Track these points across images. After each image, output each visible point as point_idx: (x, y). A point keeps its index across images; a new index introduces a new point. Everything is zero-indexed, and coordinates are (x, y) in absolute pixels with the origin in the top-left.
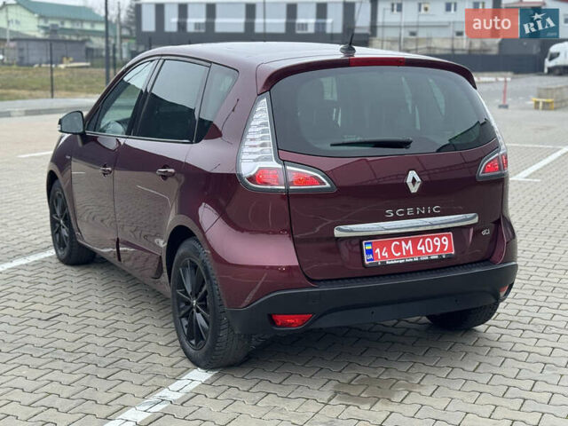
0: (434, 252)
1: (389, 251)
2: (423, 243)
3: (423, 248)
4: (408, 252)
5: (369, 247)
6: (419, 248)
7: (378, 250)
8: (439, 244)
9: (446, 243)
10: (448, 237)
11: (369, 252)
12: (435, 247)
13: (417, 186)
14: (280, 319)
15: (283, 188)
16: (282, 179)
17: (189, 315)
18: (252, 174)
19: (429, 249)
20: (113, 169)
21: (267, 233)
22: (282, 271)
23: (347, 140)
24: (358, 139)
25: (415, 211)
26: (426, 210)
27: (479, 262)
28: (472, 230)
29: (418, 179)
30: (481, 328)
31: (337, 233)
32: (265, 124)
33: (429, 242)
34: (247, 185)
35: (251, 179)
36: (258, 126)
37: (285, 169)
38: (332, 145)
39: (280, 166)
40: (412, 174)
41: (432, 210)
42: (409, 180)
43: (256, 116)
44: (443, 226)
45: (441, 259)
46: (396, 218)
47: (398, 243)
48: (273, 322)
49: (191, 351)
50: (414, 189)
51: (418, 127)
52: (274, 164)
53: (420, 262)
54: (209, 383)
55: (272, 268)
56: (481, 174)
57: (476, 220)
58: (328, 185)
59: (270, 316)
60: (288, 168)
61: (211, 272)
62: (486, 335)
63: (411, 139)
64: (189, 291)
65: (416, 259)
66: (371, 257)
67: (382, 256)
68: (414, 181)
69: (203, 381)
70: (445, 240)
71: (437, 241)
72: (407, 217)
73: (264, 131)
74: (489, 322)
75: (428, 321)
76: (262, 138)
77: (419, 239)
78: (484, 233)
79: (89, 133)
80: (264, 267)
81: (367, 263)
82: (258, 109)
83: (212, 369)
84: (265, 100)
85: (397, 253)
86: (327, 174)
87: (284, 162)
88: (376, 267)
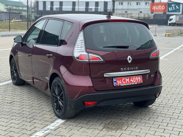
0: (136, 82)
1: (122, 81)
2: (133, 79)
3: (132, 81)
4: (128, 82)
5: (115, 80)
6: (131, 81)
7: (118, 81)
8: (137, 79)
9: (140, 79)
10: (140, 77)
11: (115, 82)
12: (136, 80)
13: (131, 60)
14: (86, 103)
15: (88, 61)
16: (87, 58)
17: (57, 102)
18: (78, 56)
19: (134, 81)
20: (32, 54)
21: (82, 75)
22: (87, 88)
23: (108, 46)
24: (112, 45)
25: (130, 69)
26: (134, 68)
27: (150, 85)
28: (148, 75)
29: (131, 58)
30: (150, 106)
31: (105, 76)
32: (82, 40)
33: (134, 79)
34: (76, 60)
35: (78, 58)
36: (80, 41)
37: (88, 54)
38: (104, 47)
39: (87, 54)
40: (129, 57)
41: (135, 68)
42: (128, 59)
43: (79, 38)
44: (139, 74)
45: (138, 84)
46: (124, 71)
47: (124, 79)
48: (84, 104)
49: (57, 113)
50: (130, 62)
51: (130, 42)
52: (85, 53)
53: (131, 85)
54: (63, 124)
55: (84, 86)
56: (151, 57)
57: (149, 72)
58: (102, 60)
59: (83, 102)
60: (89, 54)
61: (64, 88)
62: (152, 109)
63: (129, 45)
64: (57, 94)
65: (130, 84)
66: (116, 83)
67: (119, 83)
68: (130, 59)
69: (61, 123)
70: (139, 78)
71: (137, 78)
72: (127, 71)
73: (82, 43)
74: (153, 104)
75: (133, 104)
76: (81, 45)
77: (131, 78)
78: (152, 76)
79: (24, 43)
80: (81, 86)
81: (114, 85)
82: (80, 35)
83: (64, 119)
84: (82, 33)
85: (124, 82)
86: (102, 56)
87: (88, 52)
88: (117, 86)
